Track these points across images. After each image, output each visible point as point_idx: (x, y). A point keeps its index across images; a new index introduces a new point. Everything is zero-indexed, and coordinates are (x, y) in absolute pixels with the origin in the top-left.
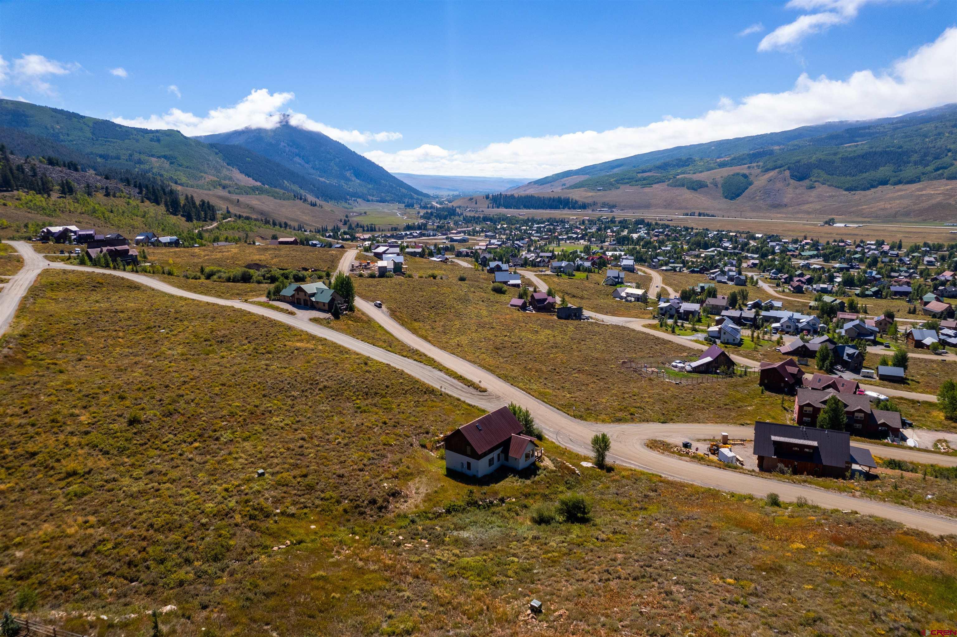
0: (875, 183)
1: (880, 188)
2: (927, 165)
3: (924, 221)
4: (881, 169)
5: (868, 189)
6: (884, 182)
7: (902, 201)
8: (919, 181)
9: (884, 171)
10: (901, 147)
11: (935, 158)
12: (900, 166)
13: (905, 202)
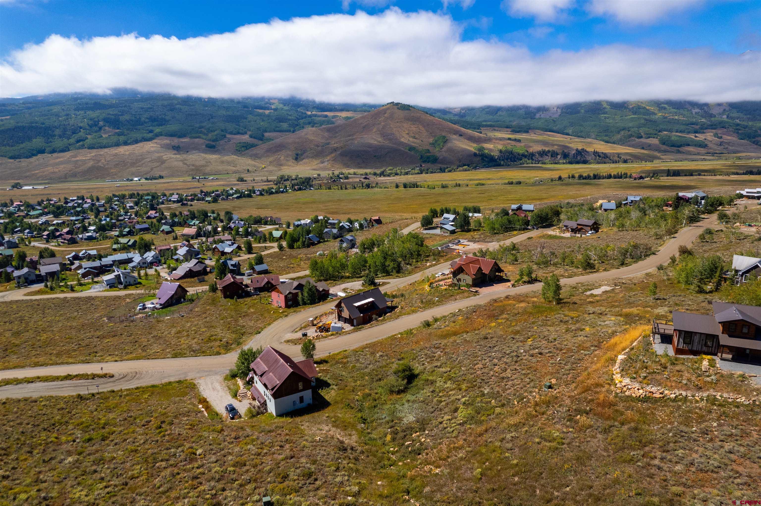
0: (35, 152)
1: (40, 156)
2: (69, 138)
3: (90, 180)
4: (34, 140)
5: (30, 157)
6: (42, 151)
7: (65, 166)
8: (69, 150)
9: (38, 142)
10: (43, 124)
11: (74, 133)
12: (49, 139)
13: (69, 166)
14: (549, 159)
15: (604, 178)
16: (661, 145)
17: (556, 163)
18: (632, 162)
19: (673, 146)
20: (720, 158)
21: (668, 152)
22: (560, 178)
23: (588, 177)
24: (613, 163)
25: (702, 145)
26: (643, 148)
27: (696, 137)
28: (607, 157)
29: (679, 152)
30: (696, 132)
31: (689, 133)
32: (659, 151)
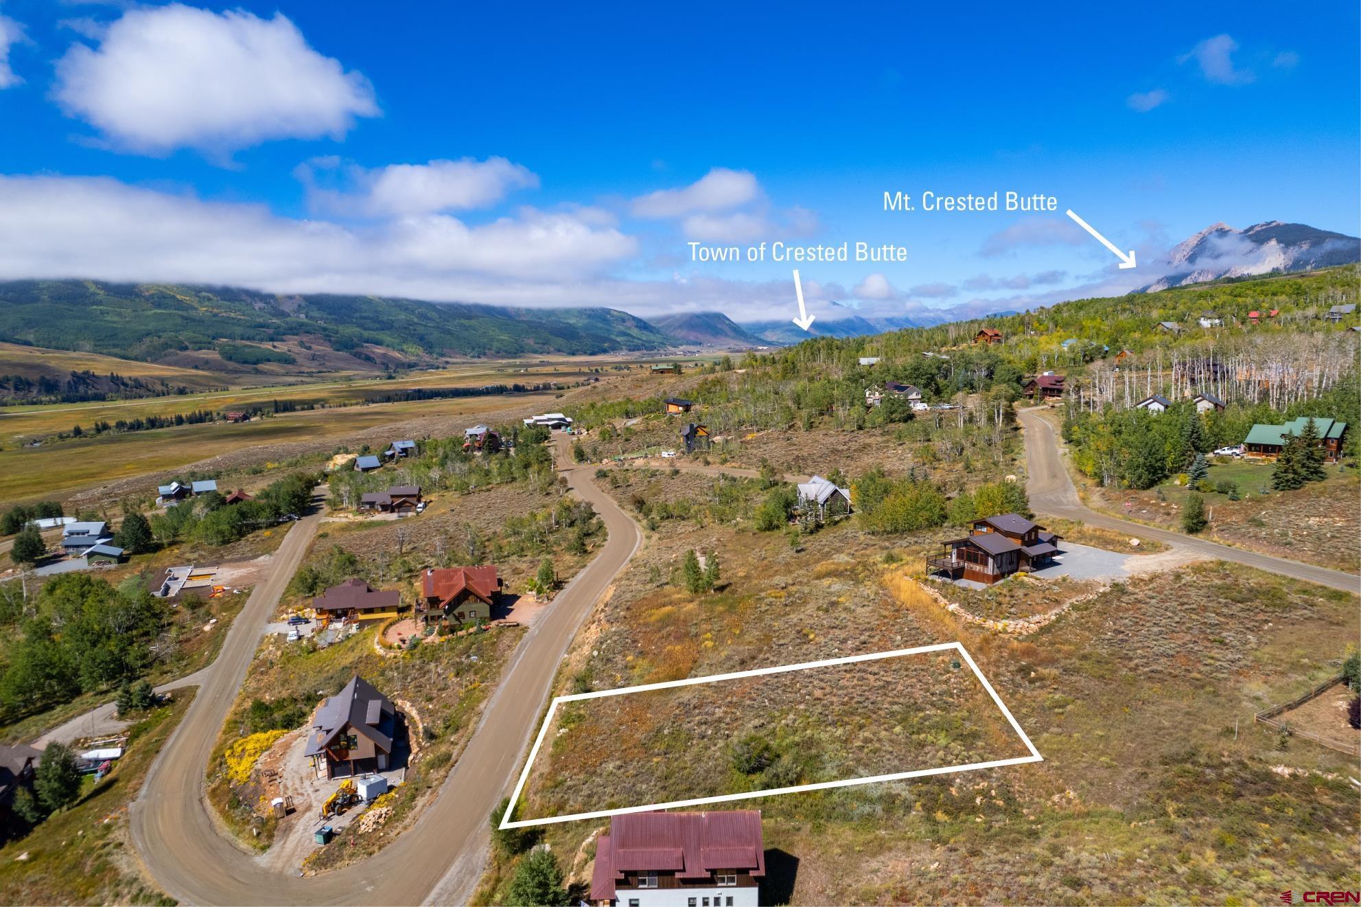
14: (13, 395)
15: (171, 424)
16: (226, 362)
17: (34, 403)
18: (192, 392)
19: (245, 362)
20: (324, 380)
21: (241, 372)
22: (78, 432)
23: (137, 426)
24: (158, 395)
25: (286, 360)
26: (196, 367)
27: (274, 347)
28: (141, 386)
29: (258, 372)
30: (272, 340)
31: (262, 340)
32: (228, 371)
